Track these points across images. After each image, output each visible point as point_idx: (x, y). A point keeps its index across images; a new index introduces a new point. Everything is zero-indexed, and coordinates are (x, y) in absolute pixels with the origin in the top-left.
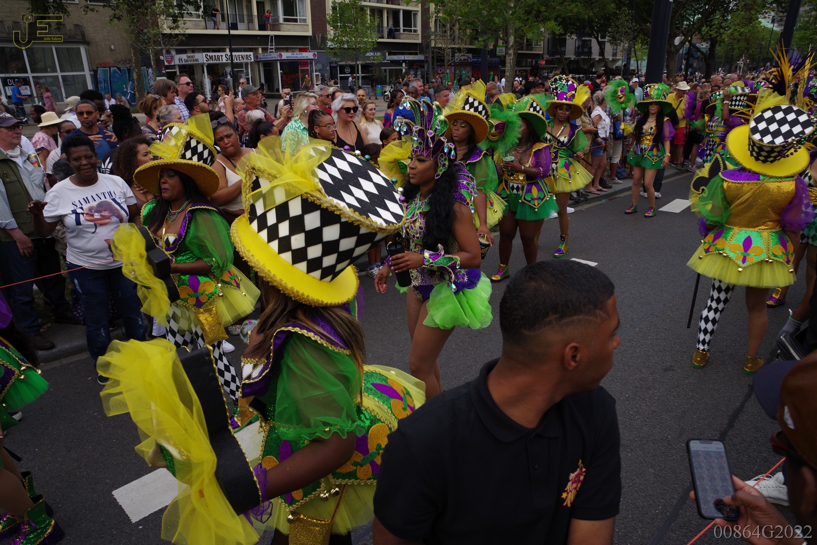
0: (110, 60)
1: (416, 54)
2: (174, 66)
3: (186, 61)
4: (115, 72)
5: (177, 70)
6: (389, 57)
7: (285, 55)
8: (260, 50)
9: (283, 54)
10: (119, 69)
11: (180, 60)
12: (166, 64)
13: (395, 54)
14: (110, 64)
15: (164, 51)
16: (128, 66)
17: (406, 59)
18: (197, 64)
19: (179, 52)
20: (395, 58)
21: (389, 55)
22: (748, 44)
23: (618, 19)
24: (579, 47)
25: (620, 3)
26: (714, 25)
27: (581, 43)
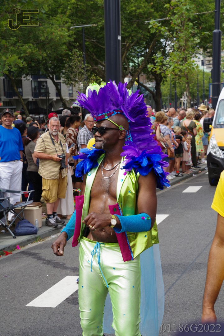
22: (187, 79)
23: (71, 60)
24: (35, 88)
25: (70, 46)
26: (157, 62)
27: (36, 84)
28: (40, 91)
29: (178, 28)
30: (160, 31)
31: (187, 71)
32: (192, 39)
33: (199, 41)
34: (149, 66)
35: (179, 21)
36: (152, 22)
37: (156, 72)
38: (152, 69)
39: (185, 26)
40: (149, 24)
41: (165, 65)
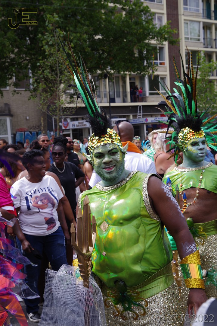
0: (25, 127)
2: (69, 130)
3: (78, 126)
4: (28, 135)
5: (71, 132)
7: (150, 120)
8: (131, 117)
9: (148, 118)
10: (31, 132)
11: (74, 125)
12: (63, 128)
14: (25, 130)
15: (63, 120)
16: (37, 130)
18: (85, 129)
19: (73, 120)
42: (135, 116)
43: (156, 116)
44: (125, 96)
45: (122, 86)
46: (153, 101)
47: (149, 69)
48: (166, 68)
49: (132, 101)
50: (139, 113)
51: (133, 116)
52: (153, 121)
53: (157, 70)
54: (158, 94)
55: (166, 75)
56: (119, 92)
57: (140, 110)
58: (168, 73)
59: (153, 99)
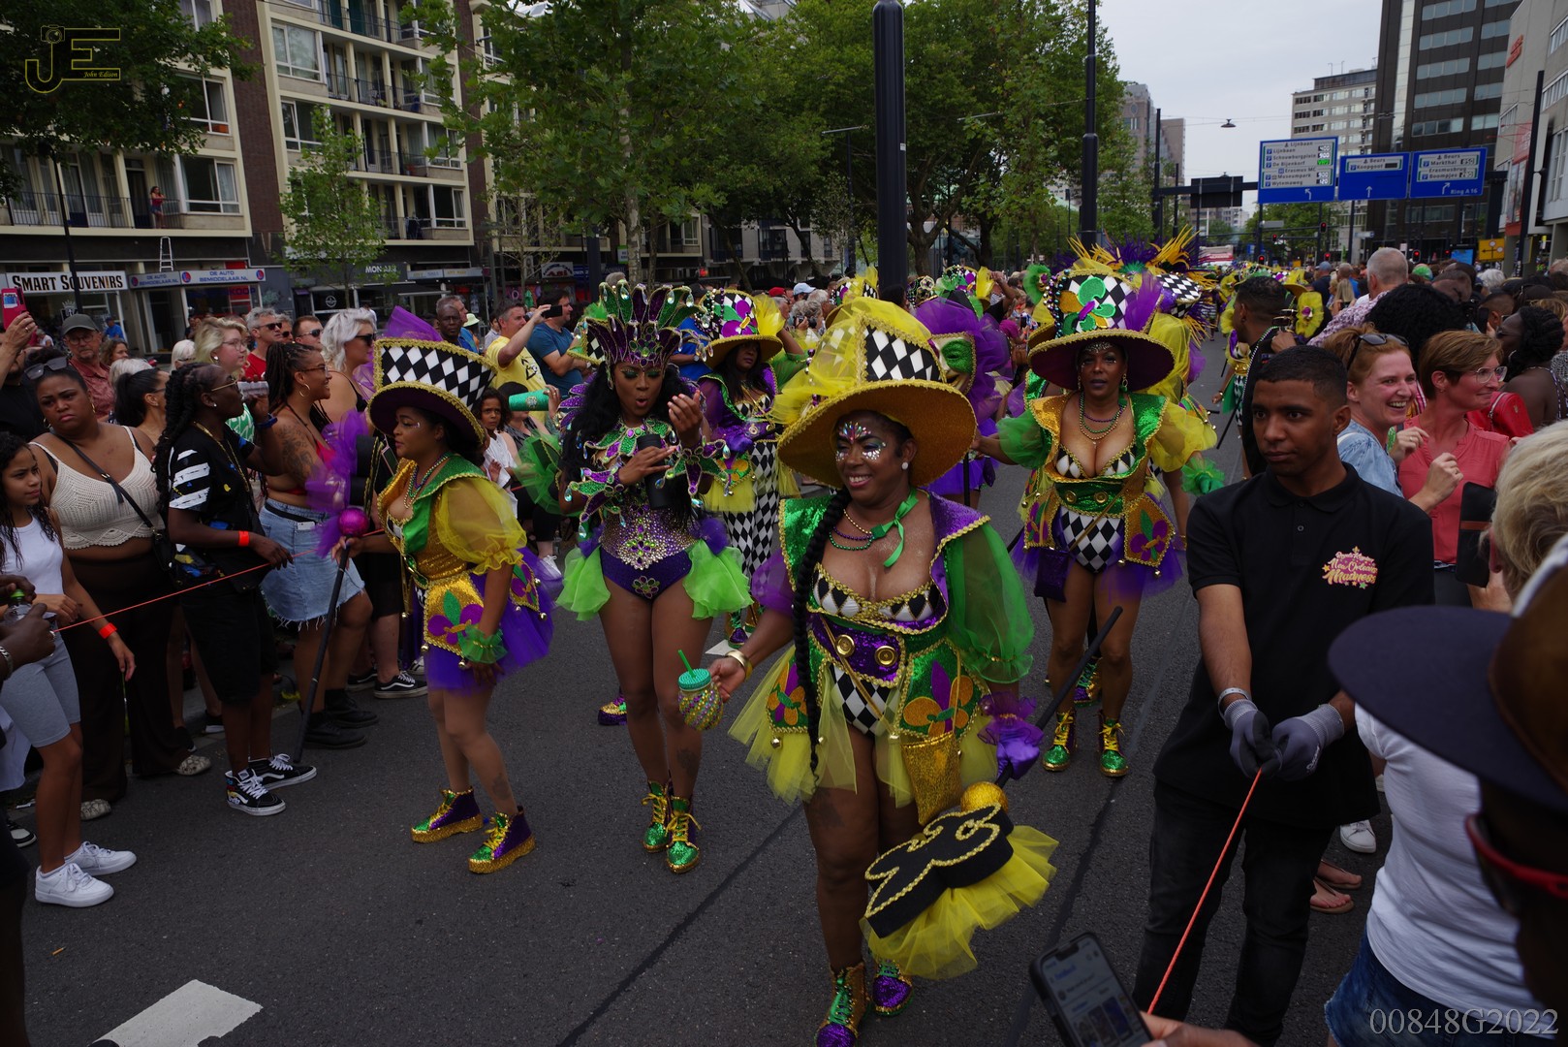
1: (466, 266)
6: (412, 275)
7: (197, 276)
8: (141, 268)
9: (190, 272)
13: (424, 267)
17: (446, 276)
20: (426, 274)
21: (412, 269)
22: (1035, 223)
23: (825, 191)
24: (764, 243)
25: (824, 166)
26: (978, 193)
27: (767, 236)
28: (772, 247)
29: (1019, 130)
30: (984, 136)
31: (1033, 209)
32: (1043, 150)
33: (1055, 153)
34: (964, 199)
35: (1019, 118)
36: (968, 120)
37: (977, 210)
38: (970, 205)
39: (1032, 126)
40: (963, 123)
41: (994, 198)
42: (151, 267)
43: (213, 265)
44: (116, 207)
45: (105, 180)
46: (203, 228)
47: (181, 141)
48: (231, 139)
49: (138, 225)
50: (163, 257)
51: (146, 265)
52: (205, 279)
53: (203, 143)
54: (216, 208)
55: (234, 159)
56: (98, 197)
57: (166, 250)
58: (237, 154)
59: (201, 221)
